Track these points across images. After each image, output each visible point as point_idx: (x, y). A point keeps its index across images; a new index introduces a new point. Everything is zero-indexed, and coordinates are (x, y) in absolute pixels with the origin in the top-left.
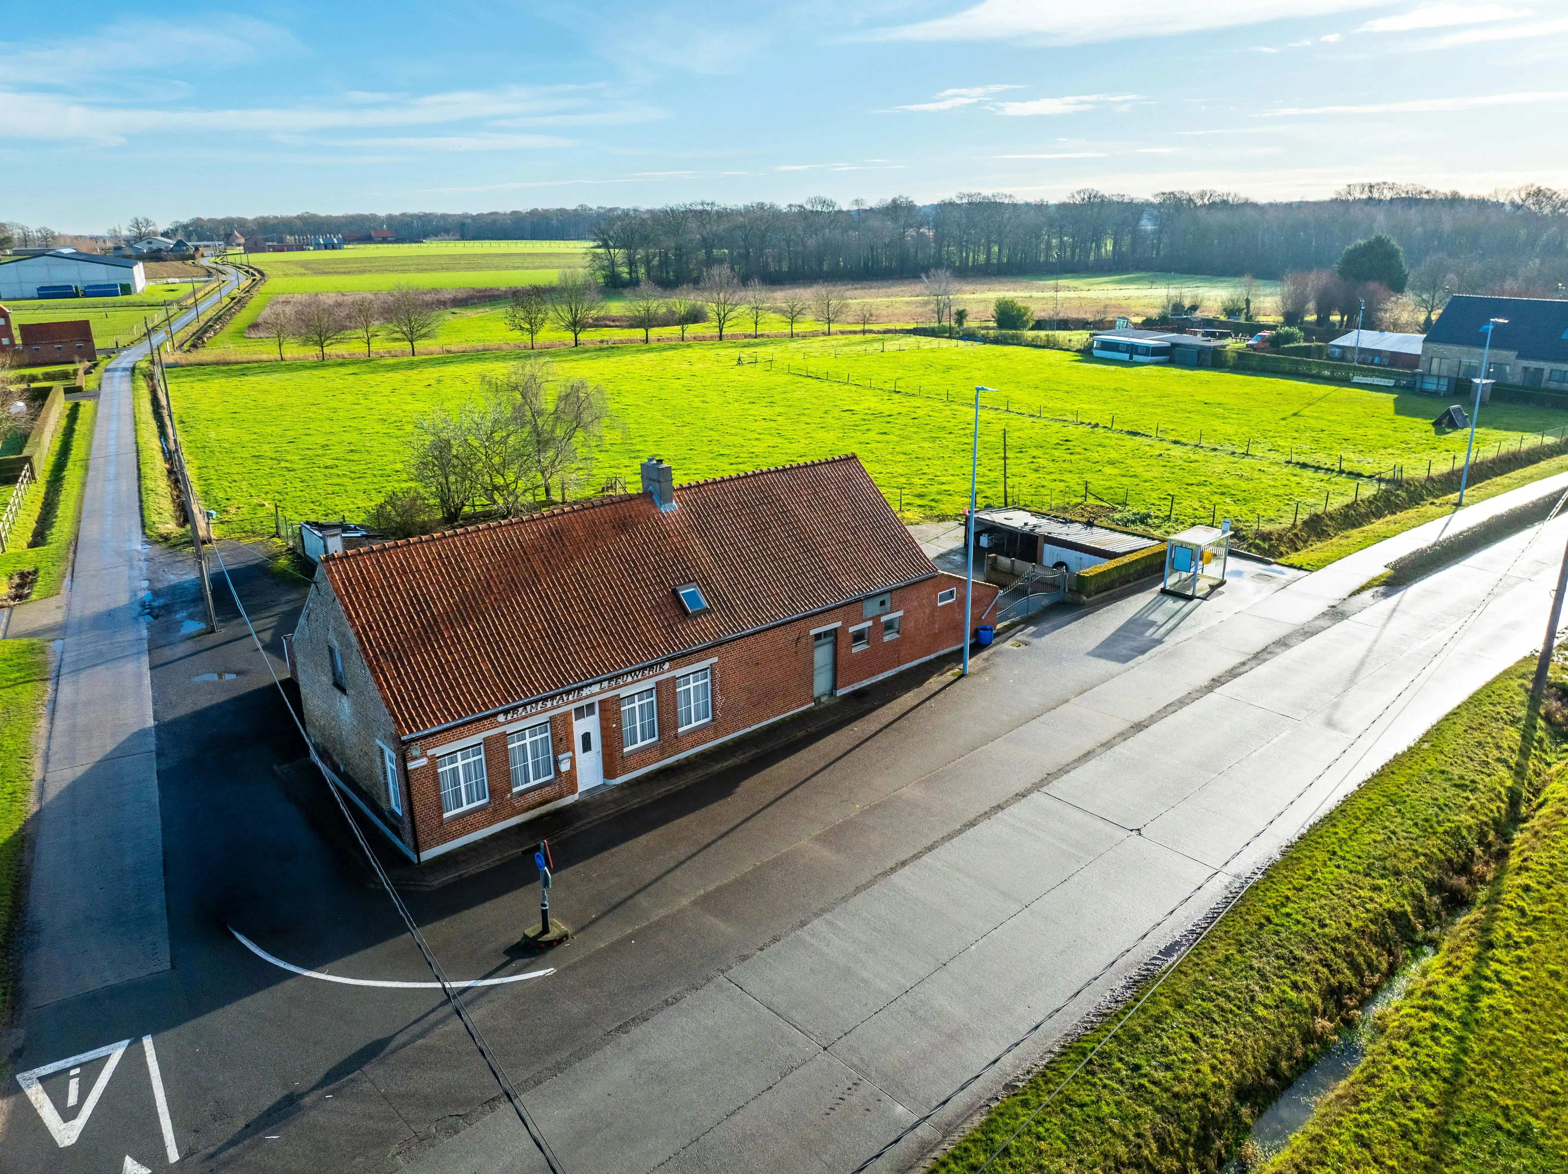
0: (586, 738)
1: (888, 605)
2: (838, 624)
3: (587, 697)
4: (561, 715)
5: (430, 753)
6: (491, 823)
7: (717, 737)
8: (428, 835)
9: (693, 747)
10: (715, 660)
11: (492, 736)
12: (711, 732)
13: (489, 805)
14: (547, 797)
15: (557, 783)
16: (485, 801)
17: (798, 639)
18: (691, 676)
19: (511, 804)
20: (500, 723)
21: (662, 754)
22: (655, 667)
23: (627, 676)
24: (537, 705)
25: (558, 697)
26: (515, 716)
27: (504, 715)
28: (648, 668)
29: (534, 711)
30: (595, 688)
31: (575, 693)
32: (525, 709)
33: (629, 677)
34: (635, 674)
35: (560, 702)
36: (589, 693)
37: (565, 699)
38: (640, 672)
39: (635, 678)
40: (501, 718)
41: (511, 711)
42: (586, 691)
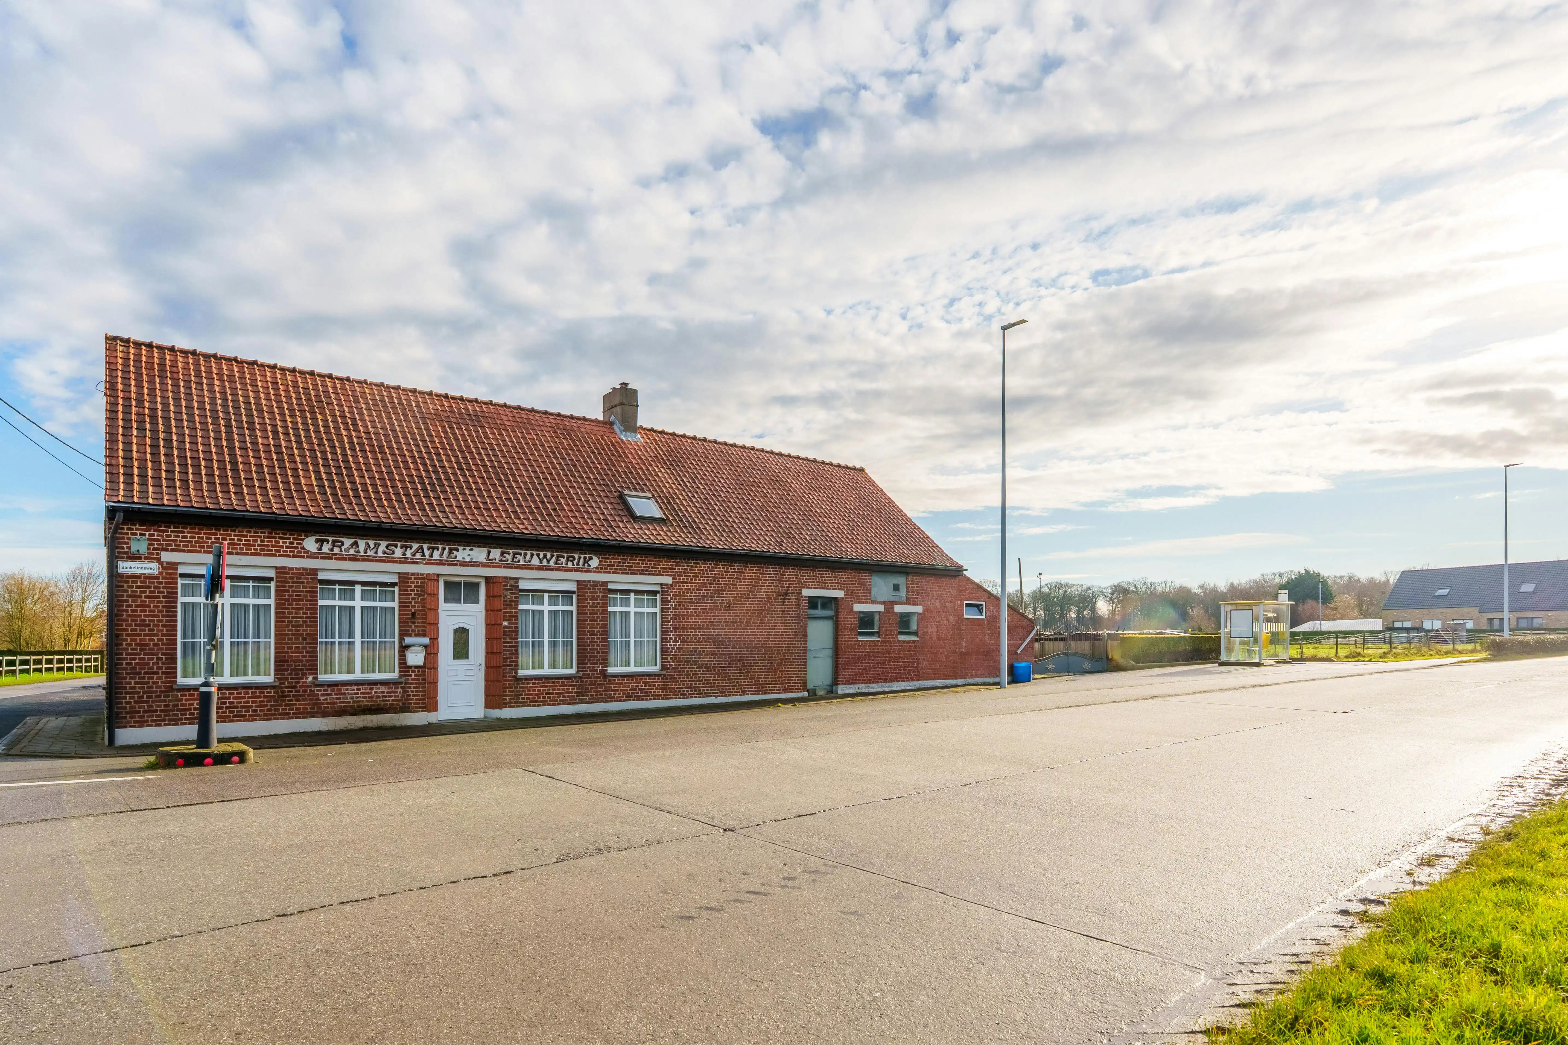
0: (461, 635)
1: (903, 592)
2: (840, 594)
3: (464, 564)
4: (418, 576)
5: (166, 557)
6: (269, 716)
7: (666, 696)
8: (140, 701)
9: (629, 698)
10: (668, 580)
11: (291, 569)
12: (658, 686)
13: (273, 687)
14: (379, 702)
15: (401, 683)
16: (269, 678)
17: (786, 594)
18: (632, 595)
19: (312, 694)
20: (307, 552)
21: (580, 693)
22: (576, 556)
23: (532, 555)
24: (377, 545)
25: (415, 546)
26: (336, 550)
27: (317, 541)
28: (565, 555)
29: (370, 553)
30: (479, 554)
31: (444, 549)
32: (356, 544)
33: (535, 557)
34: (545, 556)
35: (418, 556)
36: (468, 559)
37: (427, 553)
38: (552, 556)
39: (545, 563)
40: (310, 544)
41: (330, 539)
42: (463, 554)
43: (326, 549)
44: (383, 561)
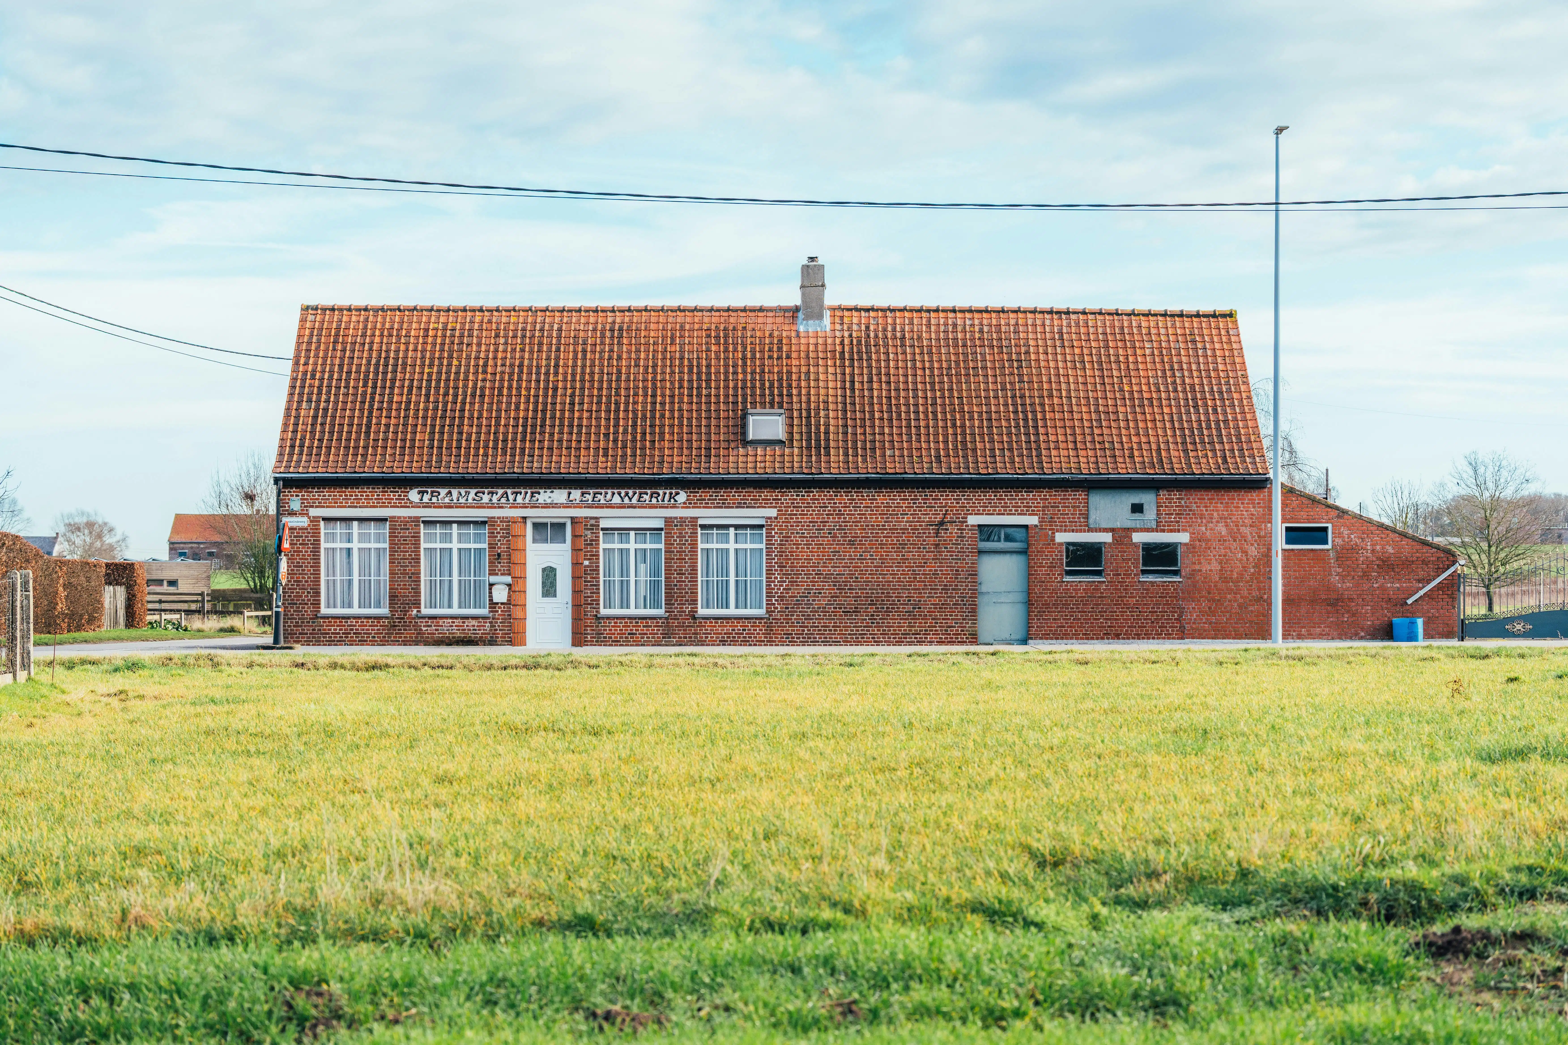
0: (549, 573)
1: (1150, 514)
2: (1031, 520)
3: (546, 506)
4: (503, 520)
5: (313, 512)
6: (384, 642)
8: (297, 624)
10: (773, 513)
11: (399, 517)
12: (760, 632)
13: (387, 618)
14: (470, 634)
15: (488, 618)
16: (384, 611)
17: (942, 523)
18: (732, 530)
19: (416, 625)
20: (411, 503)
21: (666, 635)
22: (661, 492)
23: (613, 494)
24: (467, 493)
25: (501, 492)
26: (434, 500)
27: (419, 492)
28: (649, 491)
29: (462, 500)
30: (560, 496)
31: (526, 493)
32: (450, 492)
33: (616, 496)
34: (627, 494)
35: (503, 500)
36: (549, 501)
37: (511, 497)
38: (635, 493)
39: (626, 500)
40: (414, 495)
41: (429, 490)
42: (544, 496)
43: (426, 498)
44: (473, 507)
